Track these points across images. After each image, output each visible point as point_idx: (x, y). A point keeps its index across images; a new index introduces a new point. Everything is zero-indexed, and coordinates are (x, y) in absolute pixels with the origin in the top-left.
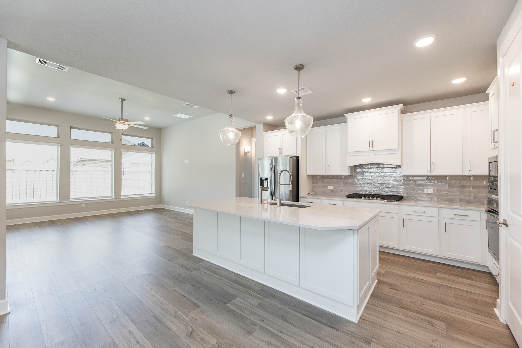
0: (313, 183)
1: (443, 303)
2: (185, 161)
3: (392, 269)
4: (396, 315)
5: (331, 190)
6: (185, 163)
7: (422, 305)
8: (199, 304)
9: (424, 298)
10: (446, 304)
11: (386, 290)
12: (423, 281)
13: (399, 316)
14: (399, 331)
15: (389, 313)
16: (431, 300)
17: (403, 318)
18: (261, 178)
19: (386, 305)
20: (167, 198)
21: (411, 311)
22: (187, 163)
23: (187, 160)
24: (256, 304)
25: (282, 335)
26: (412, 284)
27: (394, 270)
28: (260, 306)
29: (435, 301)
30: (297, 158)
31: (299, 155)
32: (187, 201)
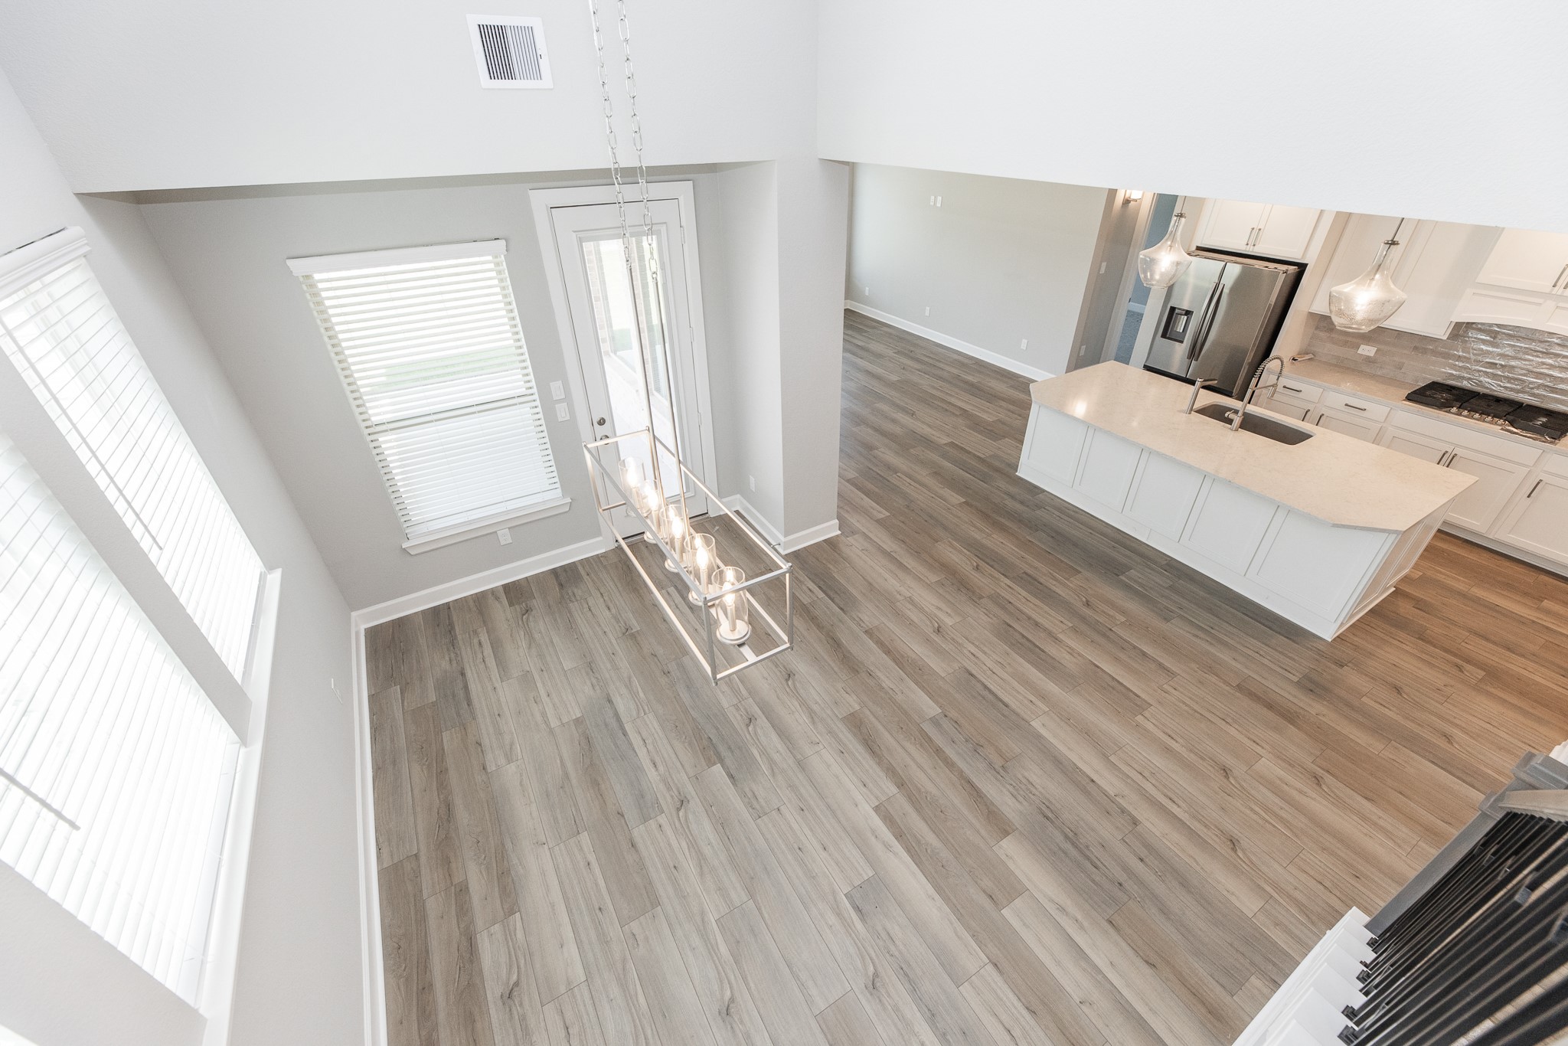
0: (1317, 328)
1: (1509, 649)
2: (933, 198)
3: (1441, 573)
4: (1404, 646)
5: (1368, 357)
6: (932, 204)
7: (1463, 644)
8: (1079, 569)
9: (1476, 634)
10: (1514, 653)
11: (1405, 608)
12: (1497, 608)
13: (1407, 648)
14: (1395, 663)
15: (1391, 640)
16: (1487, 640)
17: (1415, 652)
18: (1173, 309)
19: (1393, 630)
20: (867, 288)
21: (1434, 646)
22: (939, 205)
23: (940, 198)
24: (1167, 586)
25: (1213, 631)
26: (1468, 608)
27: (1444, 577)
28: (1171, 588)
29: (1494, 643)
30: (1302, 267)
31: (1310, 259)
32: (928, 308)
